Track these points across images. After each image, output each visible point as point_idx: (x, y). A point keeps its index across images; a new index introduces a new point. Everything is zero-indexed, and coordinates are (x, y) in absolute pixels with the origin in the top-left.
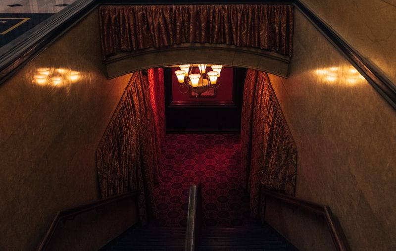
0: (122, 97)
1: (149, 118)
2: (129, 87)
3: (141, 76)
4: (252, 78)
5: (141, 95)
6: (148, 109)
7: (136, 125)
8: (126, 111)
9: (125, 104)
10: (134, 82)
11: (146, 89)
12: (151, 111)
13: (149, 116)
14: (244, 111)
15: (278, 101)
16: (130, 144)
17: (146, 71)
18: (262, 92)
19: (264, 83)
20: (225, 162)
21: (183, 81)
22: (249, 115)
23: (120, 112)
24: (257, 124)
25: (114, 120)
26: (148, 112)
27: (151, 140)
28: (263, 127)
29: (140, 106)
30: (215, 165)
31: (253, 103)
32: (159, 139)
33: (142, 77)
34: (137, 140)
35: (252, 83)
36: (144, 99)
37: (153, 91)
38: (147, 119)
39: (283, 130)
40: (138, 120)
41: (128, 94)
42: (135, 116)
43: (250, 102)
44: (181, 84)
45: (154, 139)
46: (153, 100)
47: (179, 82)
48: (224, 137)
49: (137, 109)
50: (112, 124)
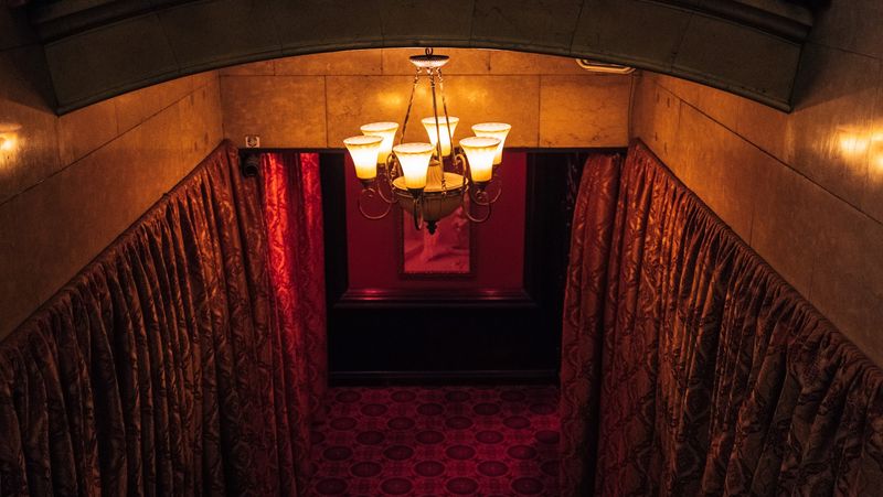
0: (143, 216)
1: (261, 319)
2: (181, 193)
3: (237, 176)
4: (600, 189)
5: (232, 234)
6: (259, 288)
7: (203, 331)
8: (151, 265)
9: (152, 241)
10: (203, 186)
11: (252, 223)
12: (272, 300)
13: (261, 311)
14: (574, 301)
15: (728, 228)
16: (170, 395)
17: (253, 161)
18: (645, 221)
19: (651, 186)
20: (506, 469)
21: (374, 174)
22: (592, 310)
23: (120, 264)
24: (624, 334)
25: (80, 287)
26: (260, 300)
27: (271, 393)
28: (651, 339)
29: (226, 270)
30: (478, 477)
31: (605, 268)
32: (301, 398)
33: (238, 182)
34: (205, 384)
35: (601, 204)
36: (245, 253)
37: (280, 239)
38: (256, 324)
39: (786, 319)
40: (214, 317)
41: (169, 211)
42: (199, 300)
43: (596, 265)
44: (365, 183)
45: (283, 394)
46: (281, 267)
47: (359, 176)
48: (499, 393)
49: (208, 273)
50: (68, 298)
